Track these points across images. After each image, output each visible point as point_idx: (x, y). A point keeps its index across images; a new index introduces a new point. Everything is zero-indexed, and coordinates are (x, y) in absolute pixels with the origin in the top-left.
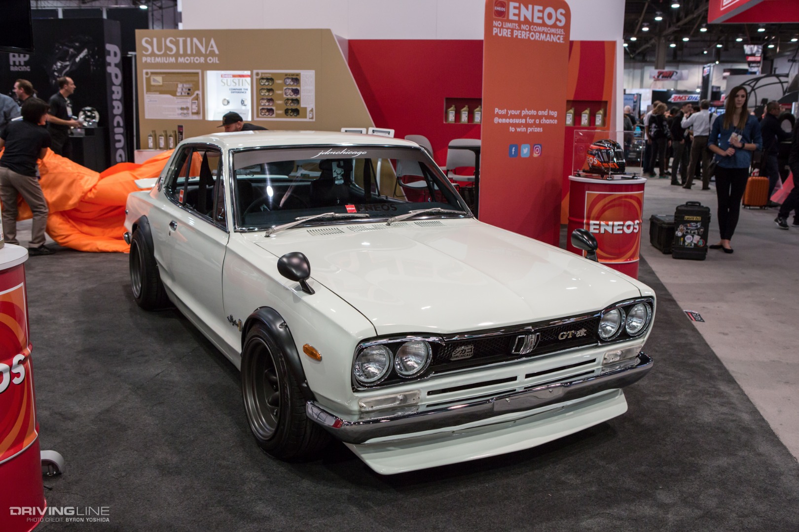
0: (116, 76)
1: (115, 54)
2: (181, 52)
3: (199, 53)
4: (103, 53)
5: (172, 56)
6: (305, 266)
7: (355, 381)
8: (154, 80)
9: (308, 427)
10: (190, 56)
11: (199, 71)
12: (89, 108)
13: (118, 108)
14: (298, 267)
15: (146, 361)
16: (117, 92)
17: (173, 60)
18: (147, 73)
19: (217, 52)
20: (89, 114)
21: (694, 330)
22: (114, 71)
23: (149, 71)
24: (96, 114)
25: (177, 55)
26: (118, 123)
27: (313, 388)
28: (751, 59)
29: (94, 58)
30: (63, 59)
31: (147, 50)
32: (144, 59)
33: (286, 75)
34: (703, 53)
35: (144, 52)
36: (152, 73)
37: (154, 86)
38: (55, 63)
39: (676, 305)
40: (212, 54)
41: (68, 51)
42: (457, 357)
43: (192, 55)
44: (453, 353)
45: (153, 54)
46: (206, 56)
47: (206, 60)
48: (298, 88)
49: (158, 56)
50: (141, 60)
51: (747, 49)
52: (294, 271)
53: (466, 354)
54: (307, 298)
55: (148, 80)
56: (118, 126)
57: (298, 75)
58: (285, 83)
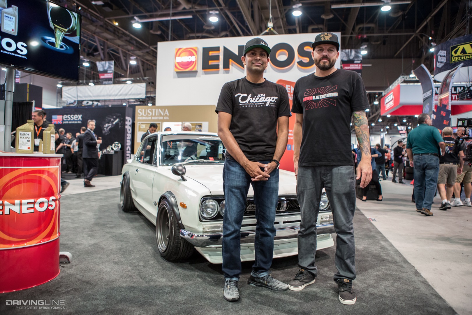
0: (129, 130)
1: (130, 121)
2: (154, 115)
3: (161, 115)
4: (124, 120)
5: (150, 116)
6: (184, 170)
7: (200, 216)
8: (142, 126)
9: (182, 244)
10: (157, 116)
11: (160, 122)
12: (117, 142)
13: (129, 143)
14: (181, 170)
15: (120, 228)
16: (129, 136)
17: (150, 118)
18: (139, 124)
19: (168, 114)
20: (117, 145)
21: (371, 224)
22: (128, 128)
23: (140, 122)
24: (120, 145)
25: (152, 116)
26: (128, 149)
27: (184, 223)
28: (401, 132)
29: (121, 122)
30: (108, 123)
31: (140, 114)
32: (138, 118)
33: (196, 124)
34: (381, 130)
35: (139, 115)
36: (141, 124)
37: (142, 129)
38: (105, 124)
39: (364, 216)
40: (166, 115)
41: (110, 120)
42: (249, 210)
43: (158, 116)
44: (248, 208)
45: (142, 116)
46: (163, 116)
47: (163, 118)
48: (201, 129)
49: (144, 116)
50: (137, 118)
51: (399, 128)
52: (179, 172)
53: (254, 208)
54: (183, 183)
55: (139, 126)
56: (128, 150)
57: (201, 124)
58: (196, 127)
